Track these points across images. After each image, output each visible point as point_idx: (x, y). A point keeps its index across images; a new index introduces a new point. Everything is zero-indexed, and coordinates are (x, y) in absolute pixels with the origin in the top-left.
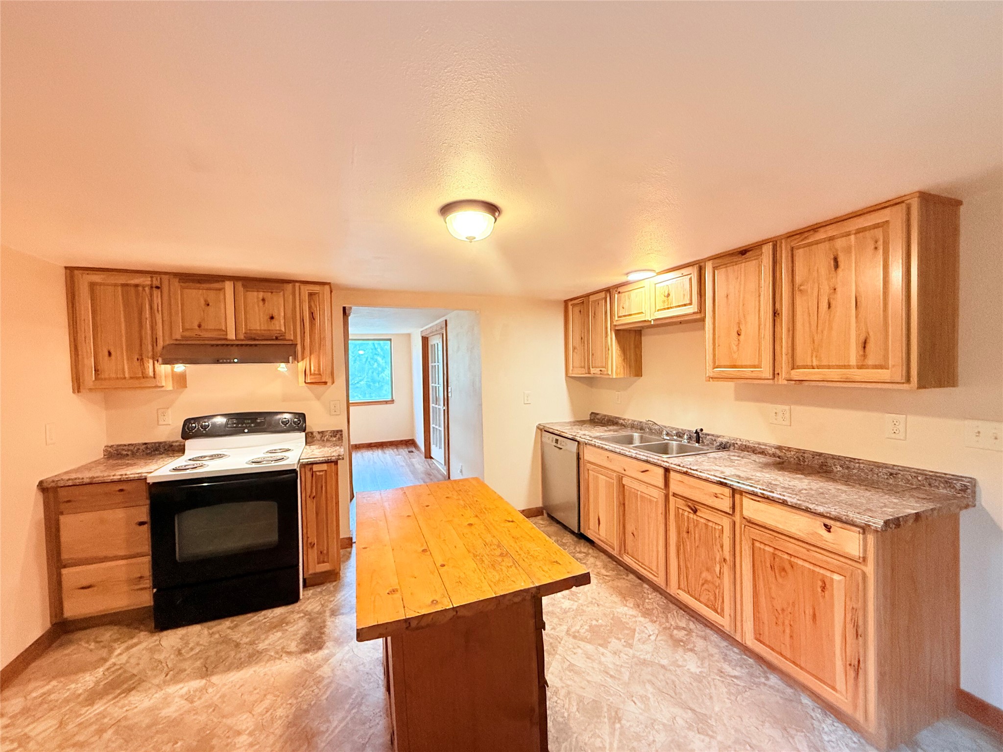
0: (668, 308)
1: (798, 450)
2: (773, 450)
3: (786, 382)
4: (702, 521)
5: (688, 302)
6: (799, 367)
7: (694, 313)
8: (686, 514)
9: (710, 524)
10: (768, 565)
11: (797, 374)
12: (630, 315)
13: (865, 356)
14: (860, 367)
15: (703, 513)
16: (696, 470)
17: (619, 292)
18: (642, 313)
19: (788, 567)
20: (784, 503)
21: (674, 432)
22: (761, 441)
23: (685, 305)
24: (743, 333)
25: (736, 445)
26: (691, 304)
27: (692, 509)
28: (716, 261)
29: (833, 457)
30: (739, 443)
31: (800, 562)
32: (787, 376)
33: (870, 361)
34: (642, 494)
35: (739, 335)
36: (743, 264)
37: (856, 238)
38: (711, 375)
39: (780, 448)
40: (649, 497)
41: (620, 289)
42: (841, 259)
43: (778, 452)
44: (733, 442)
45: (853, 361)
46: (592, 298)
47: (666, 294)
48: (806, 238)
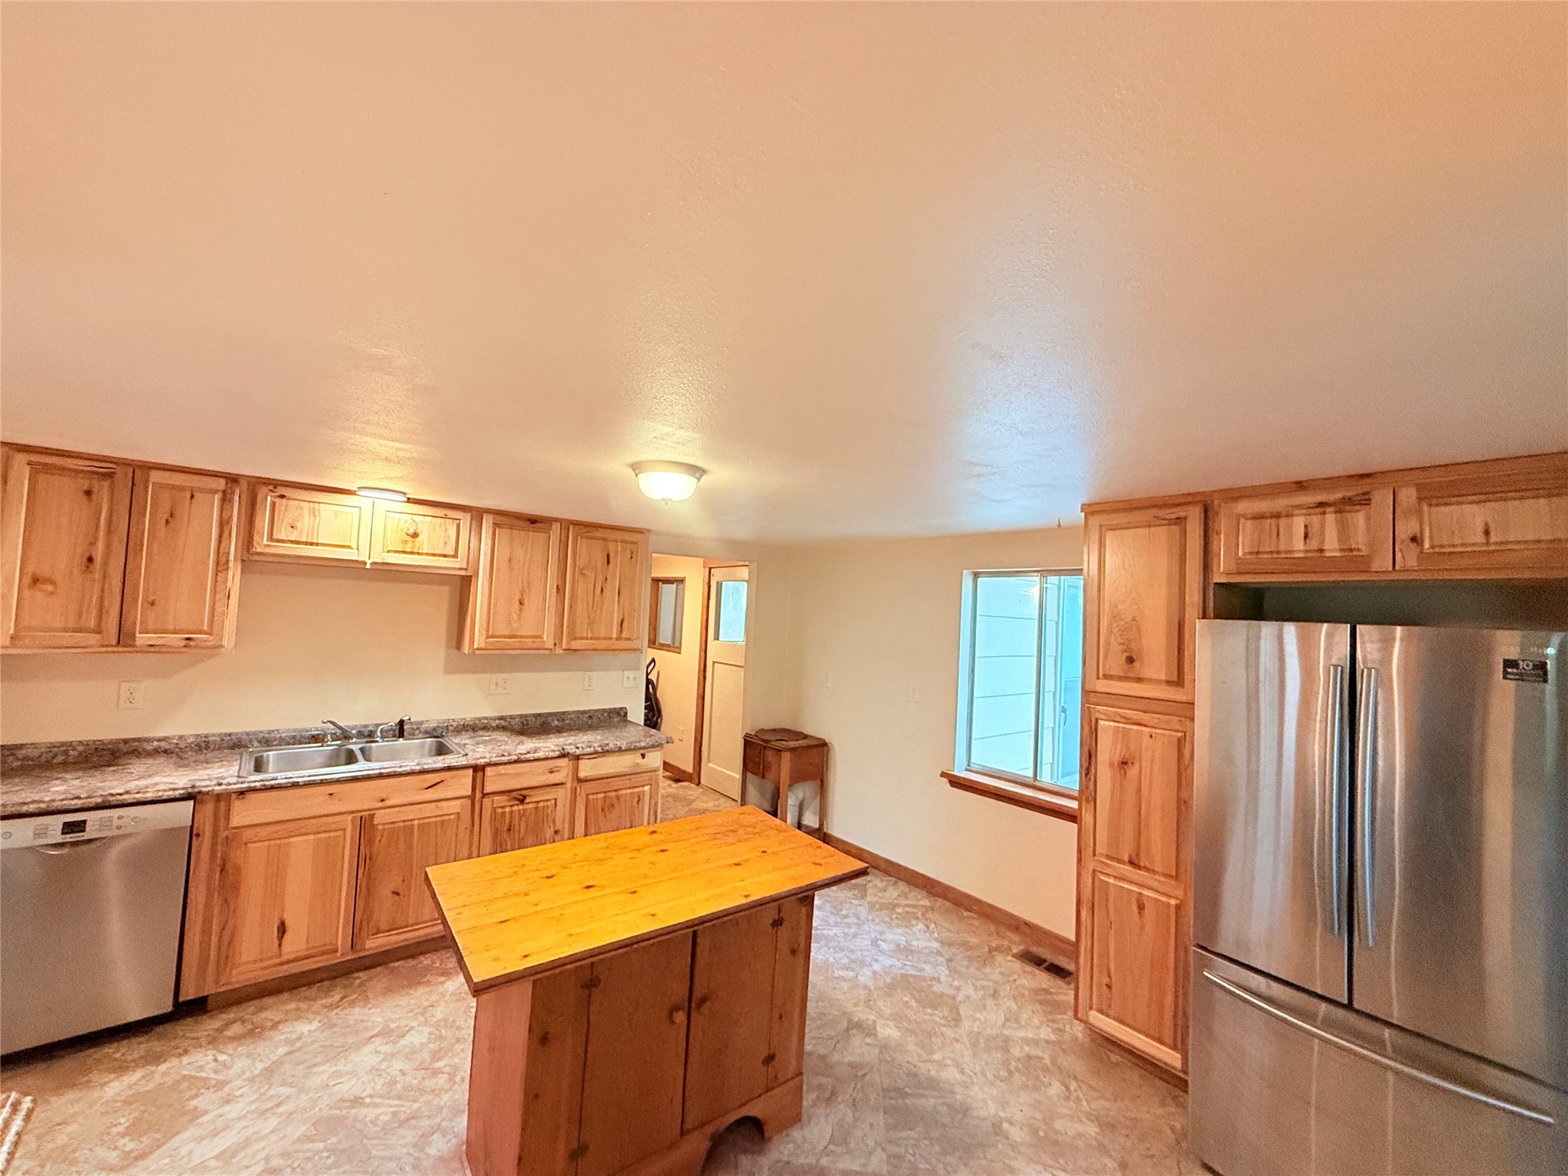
0: (412, 553)
1: (521, 716)
2: (497, 721)
3: (562, 652)
4: (530, 806)
5: (452, 553)
6: (576, 639)
7: (460, 569)
8: (508, 809)
9: (541, 804)
10: (600, 810)
11: (577, 644)
12: (312, 544)
13: (621, 631)
14: (617, 639)
15: (534, 797)
17: (282, 497)
18: (349, 547)
22: (479, 715)
23: (445, 556)
24: (526, 602)
25: (450, 728)
26: (455, 556)
27: (518, 800)
28: (499, 518)
30: (455, 724)
31: (624, 792)
32: (568, 647)
33: (624, 635)
34: (422, 821)
35: (521, 604)
36: (531, 533)
37: (622, 546)
38: (483, 645)
39: (501, 718)
41: (282, 491)
42: (612, 556)
43: (503, 723)
44: (445, 724)
45: (614, 635)
46: (155, 476)
47: (412, 531)
48: (590, 532)
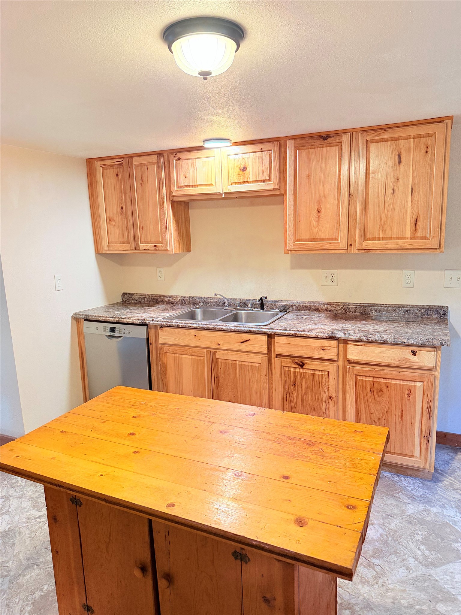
0: (244, 182)
1: (344, 304)
2: (326, 306)
3: (357, 252)
4: (309, 372)
5: (267, 178)
6: (369, 239)
7: (273, 190)
8: (292, 370)
9: (317, 373)
10: (369, 390)
11: (367, 245)
12: (195, 186)
13: (416, 230)
14: (411, 238)
15: (311, 365)
16: (304, 331)
17: (179, 159)
18: (212, 184)
19: (384, 387)
20: (385, 343)
21: (238, 302)
22: (314, 300)
23: (264, 181)
24: (323, 211)
25: (294, 307)
26: (269, 180)
27: (299, 365)
28: (298, 141)
29: (370, 305)
30: (297, 304)
31: (393, 382)
32: (360, 247)
33: (419, 234)
34: (240, 363)
35: (319, 212)
36: (324, 149)
37: (414, 142)
38: (292, 248)
39: (329, 304)
40: (249, 364)
41: (180, 155)
42: (403, 156)
43: (329, 307)
44: (291, 304)
45: (408, 235)
46: (136, 161)
47: (242, 166)
48: (379, 135)
